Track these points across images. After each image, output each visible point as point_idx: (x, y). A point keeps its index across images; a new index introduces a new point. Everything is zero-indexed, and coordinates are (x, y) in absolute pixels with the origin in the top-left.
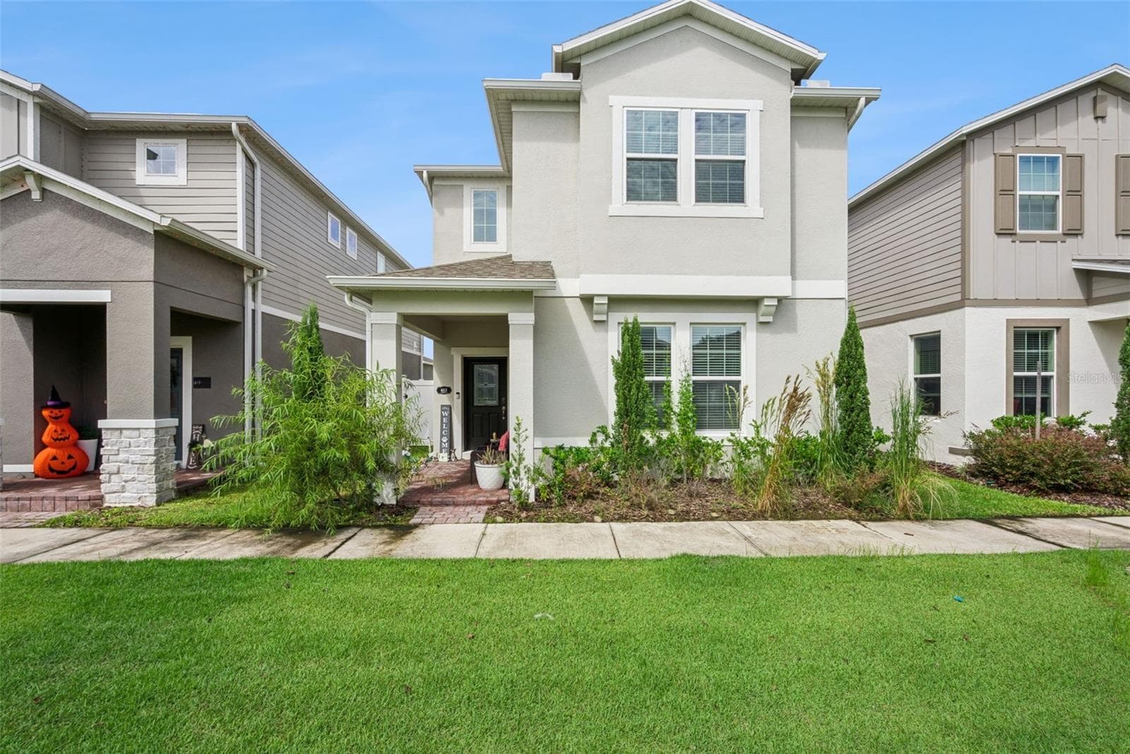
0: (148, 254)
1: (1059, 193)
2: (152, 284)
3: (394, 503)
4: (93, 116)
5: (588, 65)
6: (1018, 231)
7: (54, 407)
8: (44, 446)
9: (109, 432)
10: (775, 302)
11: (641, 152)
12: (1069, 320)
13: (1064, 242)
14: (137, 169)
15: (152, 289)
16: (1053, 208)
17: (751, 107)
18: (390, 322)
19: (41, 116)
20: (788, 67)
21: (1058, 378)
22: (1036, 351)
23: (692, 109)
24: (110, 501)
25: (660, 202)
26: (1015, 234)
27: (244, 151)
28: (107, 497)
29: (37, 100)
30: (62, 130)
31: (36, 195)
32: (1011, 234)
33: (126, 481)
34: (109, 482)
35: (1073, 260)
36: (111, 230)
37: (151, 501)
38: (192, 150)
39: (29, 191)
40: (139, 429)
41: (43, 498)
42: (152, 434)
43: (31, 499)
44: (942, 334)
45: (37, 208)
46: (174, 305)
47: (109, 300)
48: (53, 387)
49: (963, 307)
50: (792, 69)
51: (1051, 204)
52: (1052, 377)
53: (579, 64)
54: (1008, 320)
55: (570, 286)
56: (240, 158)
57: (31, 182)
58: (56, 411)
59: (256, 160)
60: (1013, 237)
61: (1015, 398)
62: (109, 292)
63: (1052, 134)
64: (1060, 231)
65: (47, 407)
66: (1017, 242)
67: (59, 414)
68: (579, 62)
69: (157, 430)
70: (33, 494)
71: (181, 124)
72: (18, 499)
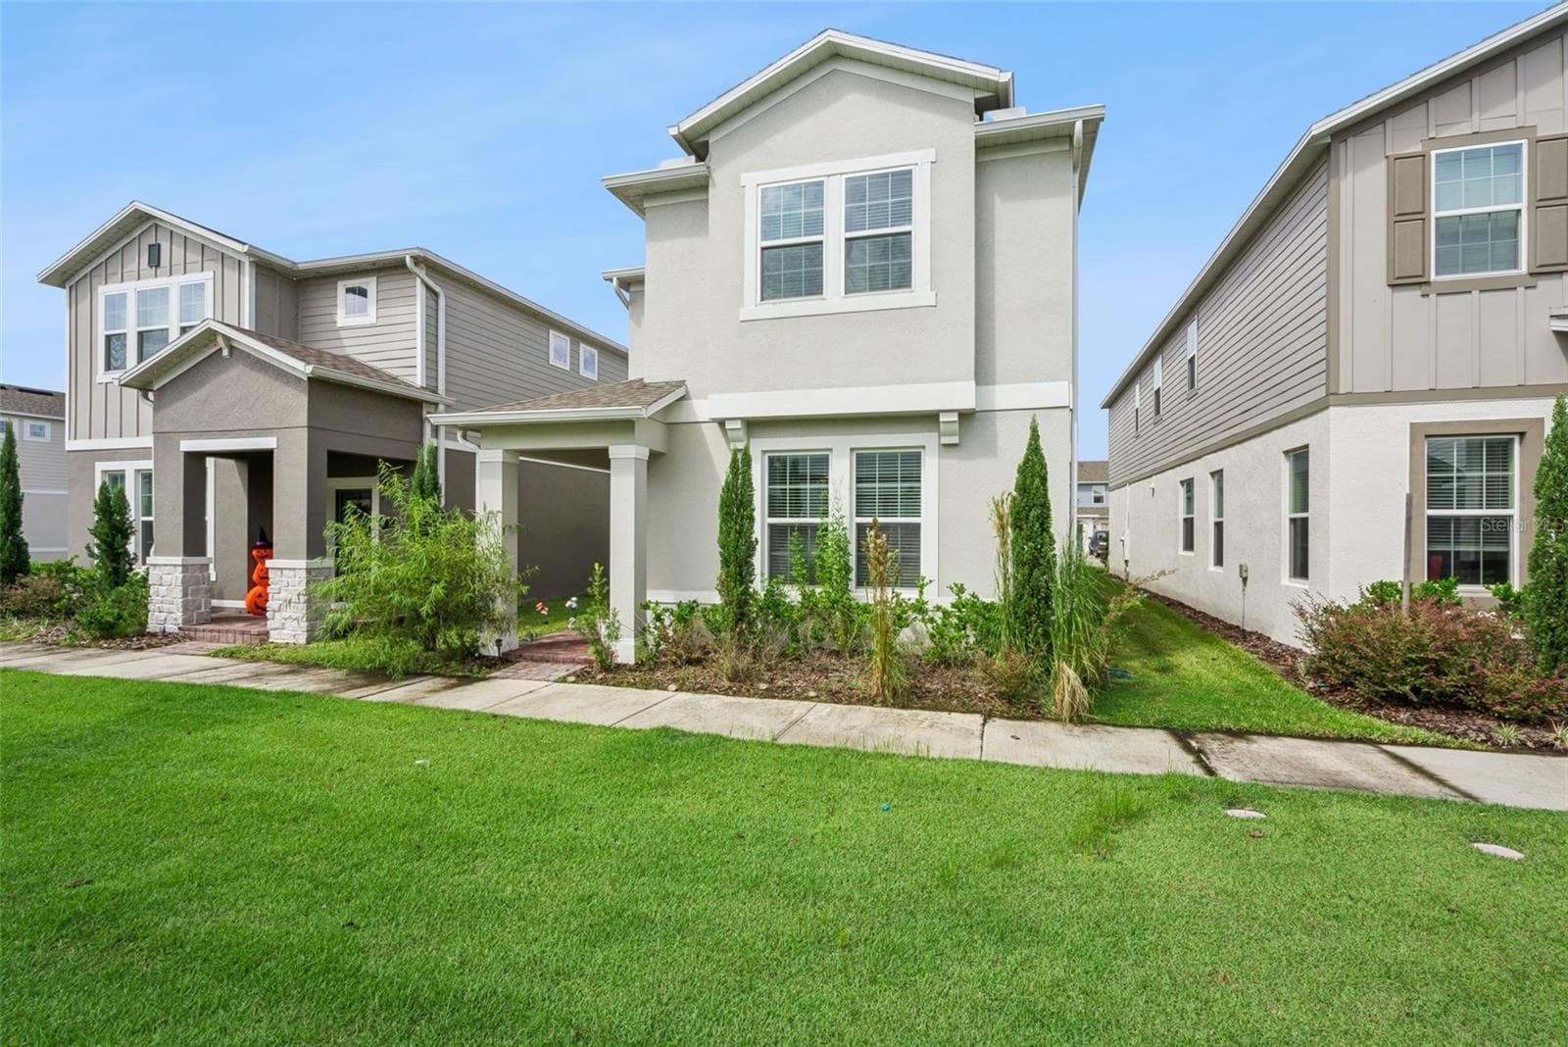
0: (302, 401)
1: (1523, 206)
2: (306, 429)
3: (497, 655)
4: (300, 265)
5: (717, 141)
6: (1433, 277)
7: (260, 547)
8: (255, 585)
9: (274, 571)
10: (955, 417)
11: (779, 238)
12: (1543, 419)
13: (1534, 287)
14: (339, 312)
15: (306, 435)
16: (1514, 231)
17: (918, 160)
18: (495, 460)
19: (257, 273)
20: (969, 98)
21: (1522, 519)
22: (1479, 474)
23: (841, 174)
24: (275, 637)
25: (804, 298)
26: (1427, 283)
27: (423, 281)
28: (272, 632)
29: (252, 259)
30: (277, 283)
31: (225, 352)
32: (1420, 284)
33: (285, 619)
34: (273, 619)
35: (1552, 316)
36: (277, 380)
37: (302, 640)
38: (384, 286)
39: (220, 350)
40: (294, 569)
41: (227, 631)
42: (303, 574)
43: (219, 631)
44: (1310, 449)
45: (226, 364)
46: (332, 448)
47: (275, 446)
48: (262, 529)
49: (1327, 407)
50: (976, 100)
51: (1505, 226)
52: (1511, 516)
53: (707, 142)
54: (1412, 425)
55: (703, 408)
56: (420, 290)
57: (221, 342)
58: (262, 551)
59: (437, 289)
60: (1424, 288)
61: (1431, 554)
62: (275, 439)
63: (1507, 108)
64: (1524, 268)
65: (256, 547)
66: (1433, 296)
67: (265, 554)
68: (705, 139)
69: (309, 571)
70: (225, 627)
71: (368, 263)
72: (211, 631)
